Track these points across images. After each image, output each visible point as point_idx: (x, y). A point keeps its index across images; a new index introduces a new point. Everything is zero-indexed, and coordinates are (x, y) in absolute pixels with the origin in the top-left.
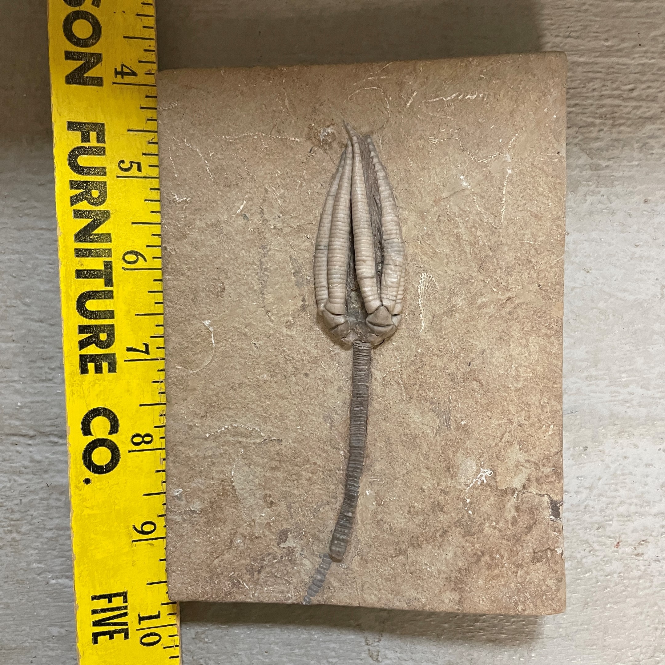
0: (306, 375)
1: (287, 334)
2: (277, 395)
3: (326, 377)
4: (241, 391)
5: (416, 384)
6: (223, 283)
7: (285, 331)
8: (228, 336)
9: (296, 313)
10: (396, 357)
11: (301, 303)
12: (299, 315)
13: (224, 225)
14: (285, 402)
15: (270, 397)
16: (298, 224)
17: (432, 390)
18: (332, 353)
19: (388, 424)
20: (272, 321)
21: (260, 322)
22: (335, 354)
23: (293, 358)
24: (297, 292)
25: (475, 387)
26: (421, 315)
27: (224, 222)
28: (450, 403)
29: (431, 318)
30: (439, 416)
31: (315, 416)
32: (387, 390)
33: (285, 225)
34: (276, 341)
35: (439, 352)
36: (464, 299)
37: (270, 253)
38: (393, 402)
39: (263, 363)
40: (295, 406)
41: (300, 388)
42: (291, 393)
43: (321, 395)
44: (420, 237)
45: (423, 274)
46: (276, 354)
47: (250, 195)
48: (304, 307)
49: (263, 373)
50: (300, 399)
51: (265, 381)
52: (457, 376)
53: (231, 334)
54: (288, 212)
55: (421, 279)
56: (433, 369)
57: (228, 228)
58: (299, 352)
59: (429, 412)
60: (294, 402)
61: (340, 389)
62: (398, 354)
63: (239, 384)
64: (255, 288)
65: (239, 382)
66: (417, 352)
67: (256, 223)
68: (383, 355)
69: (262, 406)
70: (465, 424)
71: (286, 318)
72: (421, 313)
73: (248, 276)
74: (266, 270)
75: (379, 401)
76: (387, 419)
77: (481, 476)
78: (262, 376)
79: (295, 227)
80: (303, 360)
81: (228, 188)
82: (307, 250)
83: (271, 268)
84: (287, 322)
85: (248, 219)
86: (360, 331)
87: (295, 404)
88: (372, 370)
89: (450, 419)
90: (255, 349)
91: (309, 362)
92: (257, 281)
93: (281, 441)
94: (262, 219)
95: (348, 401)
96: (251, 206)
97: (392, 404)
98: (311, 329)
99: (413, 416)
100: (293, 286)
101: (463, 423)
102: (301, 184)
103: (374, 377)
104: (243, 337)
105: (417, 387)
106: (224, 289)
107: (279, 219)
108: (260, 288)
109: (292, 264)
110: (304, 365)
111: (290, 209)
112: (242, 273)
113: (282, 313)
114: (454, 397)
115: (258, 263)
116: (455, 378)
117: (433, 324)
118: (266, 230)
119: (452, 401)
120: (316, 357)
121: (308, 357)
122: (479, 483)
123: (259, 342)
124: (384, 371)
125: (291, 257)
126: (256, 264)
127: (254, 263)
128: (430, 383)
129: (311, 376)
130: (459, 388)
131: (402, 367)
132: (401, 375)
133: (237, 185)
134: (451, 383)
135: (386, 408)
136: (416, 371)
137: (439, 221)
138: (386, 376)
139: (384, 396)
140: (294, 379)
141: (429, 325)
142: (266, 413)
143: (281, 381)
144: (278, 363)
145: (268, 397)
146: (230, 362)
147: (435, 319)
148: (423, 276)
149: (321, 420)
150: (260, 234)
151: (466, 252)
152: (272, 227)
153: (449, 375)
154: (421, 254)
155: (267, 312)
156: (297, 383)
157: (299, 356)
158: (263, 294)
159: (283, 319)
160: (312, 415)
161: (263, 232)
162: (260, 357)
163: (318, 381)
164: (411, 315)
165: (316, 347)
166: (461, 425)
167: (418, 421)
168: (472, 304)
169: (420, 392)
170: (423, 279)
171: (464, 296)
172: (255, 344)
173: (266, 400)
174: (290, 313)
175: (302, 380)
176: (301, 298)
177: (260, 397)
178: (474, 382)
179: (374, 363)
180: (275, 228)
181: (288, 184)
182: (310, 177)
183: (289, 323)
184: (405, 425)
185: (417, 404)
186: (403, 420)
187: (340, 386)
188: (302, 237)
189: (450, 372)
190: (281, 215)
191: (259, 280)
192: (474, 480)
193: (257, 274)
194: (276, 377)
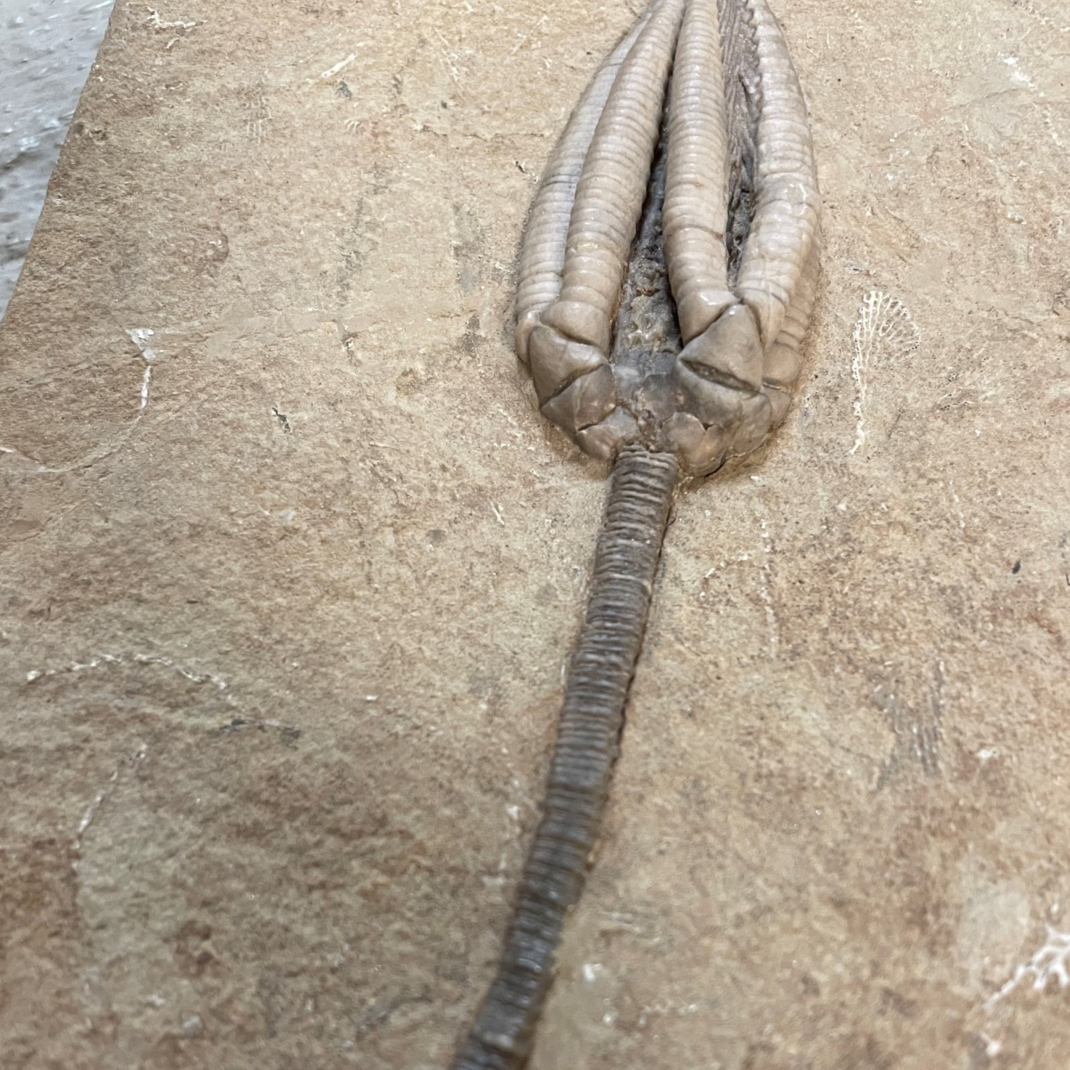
0: (437, 536)
1: (396, 408)
2: (317, 581)
3: (504, 550)
4: (196, 551)
5: (820, 610)
6: (225, 240)
7: (391, 396)
8: (200, 385)
9: (439, 352)
10: (756, 520)
11: (463, 331)
12: (448, 360)
13: (273, 99)
14: (341, 608)
15: (292, 581)
16: (499, 132)
17: (877, 635)
18: (538, 486)
19: (701, 733)
20: (358, 364)
21: (318, 360)
22: (547, 491)
23: (400, 477)
24: (455, 300)
25: (1034, 642)
26: (857, 405)
27: (277, 91)
28: (941, 683)
29: (890, 418)
30: (895, 723)
31: (442, 670)
32: (713, 621)
33: (459, 128)
34: (355, 419)
35: (908, 519)
36: (1003, 381)
37: (394, 187)
38: (729, 660)
39: (294, 476)
40: (374, 627)
41: (406, 573)
42: (369, 580)
43: (474, 608)
44: (873, 199)
45: (873, 293)
46: (344, 455)
47: (371, 43)
48: (468, 344)
49: (286, 506)
50: (397, 606)
51: (289, 532)
52: (969, 599)
53: (210, 378)
54: (475, 98)
55: (867, 305)
56: (886, 567)
57: (284, 107)
58: (427, 463)
59: (859, 704)
60: (377, 614)
61: (545, 595)
62: (766, 512)
63: (193, 526)
64: (326, 267)
65: (195, 520)
66: (834, 510)
67: (370, 110)
68: (713, 509)
69: (255, 610)
70: (991, 761)
71: (405, 364)
72: (857, 399)
73: (312, 233)
74: (372, 226)
75: (679, 653)
76: (700, 715)
77: (1049, 958)
78: (282, 513)
79: (488, 137)
80: (434, 489)
81: (311, 18)
82: (513, 197)
83: (390, 226)
84: (405, 374)
85: (349, 95)
86: (649, 406)
87: (376, 620)
88: (669, 549)
89: (935, 736)
90: (278, 432)
91: (454, 499)
92: (337, 251)
93: (297, 735)
94: (392, 103)
95: (567, 635)
96: (368, 67)
97: (724, 665)
98: (481, 409)
99: (798, 712)
100: (448, 283)
101: (984, 755)
102: (529, 42)
103: (671, 572)
104: (248, 392)
105: (824, 620)
106: (222, 256)
107: (442, 110)
108: (340, 269)
109: (457, 225)
110: (432, 504)
111: (483, 93)
112: (296, 225)
113: (395, 347)
114: (955, 668)
115: (351, 207)
116: (962, 603)
117: (893, 436)
118: (398, 131)
119: (945, 678)
120: (480, 489)
121: (456, 482)
122: (1040, 984)
123: (297, 415)
124: (712, 558)
125: (457, 208)
126: (343, 209)
127: (339, 204)
128: (871, 610)
129: (453, 541)
130: (975, 638)
131: (774, 551)
132: (767, 576)
133: (340, 13)
134: (948, 619)
135: (701, 677)
136: (826, 569)
137: (932, 160)
138: (713, 576)
139: (697, 639)
140: (389, 539)
141: (882, 438)
142: (264, 631)
143: (344, 538)
144: (347, 482)
145: (288, 585)
146: (182, 457)
147: (902, 423)
148: (873, 298)
149: (460, 686)
150: (376, 135)
151: (1013, 255)
152: (419, 127)
153: (942, 590)
154: (870, 242)
155: (347, 337)
156: (399, 556)
157: (423, 476)
158: (348, 286)
159: (392, 364)
160: (433, 664)
161: (386, 133)
162: (288, 455)
163: (475, 560)
164: (824, 403)
165: (487, 459)
166: (978, 761)
167: (814, 732)
168: (1028, 395)
169: (833, 636)
170: (872, 308)
171: (1000, 374)
172: (283, 418)
173: (277, 592)
174: (422, 351)
175: (419, 547)
176: (466, 319)
177: (258, 578)
178: (1031, 627)
179: (678, 530)
180: (425, 129)
181: (489, 38)
182: (557, 30)
183: (410, 378)
184: (764, 742)
185: (817, 676)
186: (758, 723)
187: (549, 585)
188: (503, 166)
189: (946, 582)
190: (451, 103)
191: (342, 248)
192: (1021, 971)
193: (341, 233)
194: (328, 524)
